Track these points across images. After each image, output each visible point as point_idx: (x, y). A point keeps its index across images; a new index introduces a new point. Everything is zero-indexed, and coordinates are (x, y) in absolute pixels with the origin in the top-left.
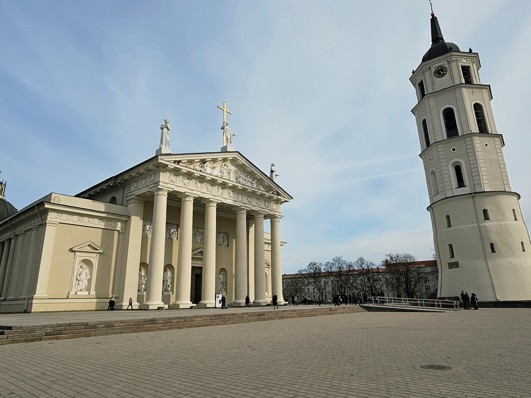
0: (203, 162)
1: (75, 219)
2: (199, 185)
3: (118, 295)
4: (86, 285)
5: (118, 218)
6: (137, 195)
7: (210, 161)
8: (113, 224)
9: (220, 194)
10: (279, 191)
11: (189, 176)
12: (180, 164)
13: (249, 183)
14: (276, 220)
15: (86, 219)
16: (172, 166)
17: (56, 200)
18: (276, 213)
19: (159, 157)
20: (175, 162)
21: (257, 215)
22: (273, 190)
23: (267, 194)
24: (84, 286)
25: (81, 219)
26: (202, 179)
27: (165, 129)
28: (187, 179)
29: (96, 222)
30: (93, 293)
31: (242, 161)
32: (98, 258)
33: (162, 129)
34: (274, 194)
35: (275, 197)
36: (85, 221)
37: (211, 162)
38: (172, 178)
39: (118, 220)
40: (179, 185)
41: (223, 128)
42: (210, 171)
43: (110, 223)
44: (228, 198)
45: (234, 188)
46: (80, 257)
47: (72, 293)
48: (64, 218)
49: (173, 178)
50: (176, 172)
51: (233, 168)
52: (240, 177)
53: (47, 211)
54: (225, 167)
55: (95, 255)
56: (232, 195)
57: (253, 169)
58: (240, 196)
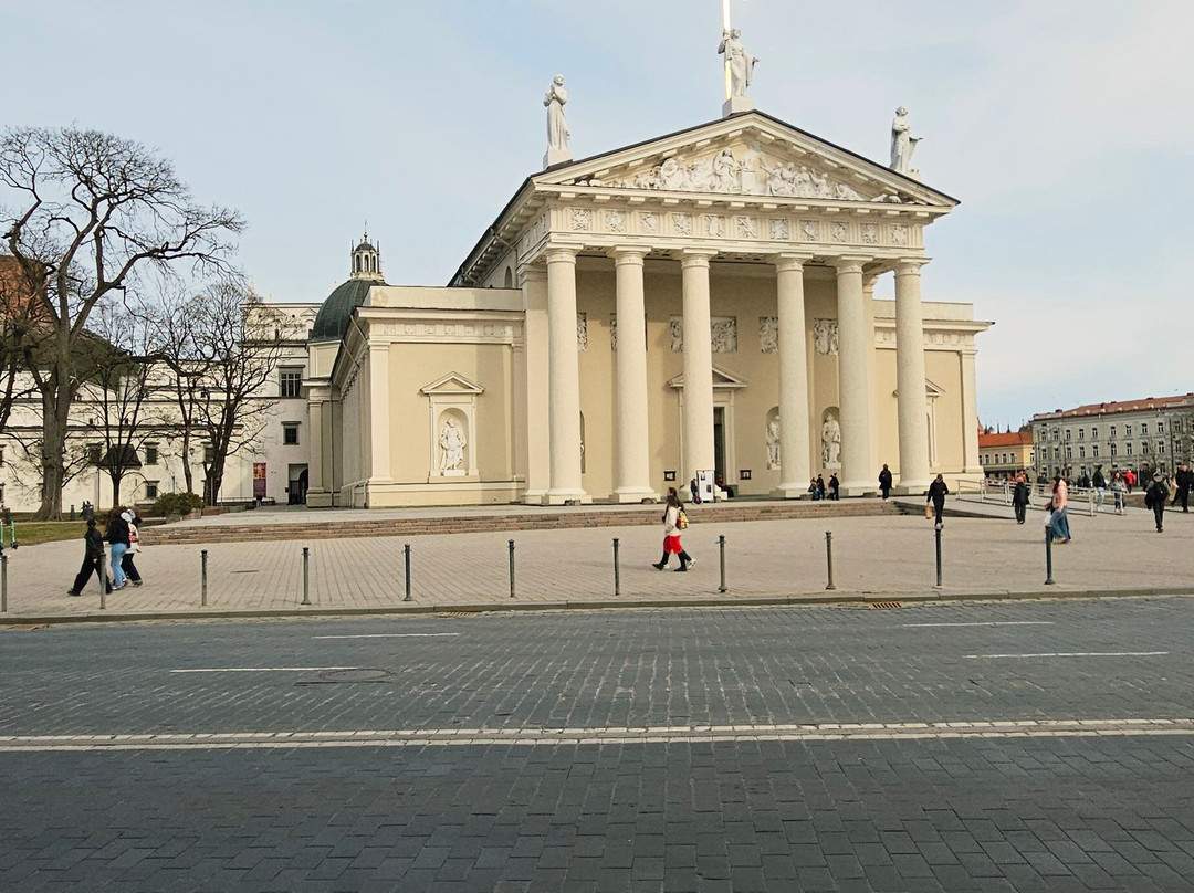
0: (659, 160)
1: (420, 332)
2: (653, 220)
3: (523, 476)
4: (461, 456)
5: (506, 318)
6: (532, 264)
7: (675, 155)
8: (497, 331)
9: (713, 231)
10: (909, 190)
11: (622, 204)
12: (592, 182)
13: (807, 187)
14: (908, 271)
15: (440, 329)
16: (568, 192)
17: (380, 297)
18: (907, 253)
19: (535, 180)
20: (578, 180)
21: (842, 267)
22: (886, 192)
23: (863, 208)
24: (457, 459)
25: (431, 329)
26: (656, 206)
27: (555, 104)
28: (619, 212)
29: (461, 333)
30: (474, 472)
31: (771, 132)
32: (474, 404)
33: (547, 104)
34: (890, 202)
35: (894, 210)
36: (440, 333)
37: (680, 158)
38: (579, 218)
39: (506, 323)
40: (599, 230)
41: (721, 50)
42: (676, 181)
43: (489, 330)
44: (742, 239)
45: (753, 210)
46: (439, 405)
47: (435, 474)
48: (399, 332)
49: (582, 218)
50: (587, 202)
51: (750, 156)
52: (772, 177)
53: (365, 324)
54: (727, 159)
55: (468, 399)
56: (751, 228)
57: (811, 147)
58: (777, 227)
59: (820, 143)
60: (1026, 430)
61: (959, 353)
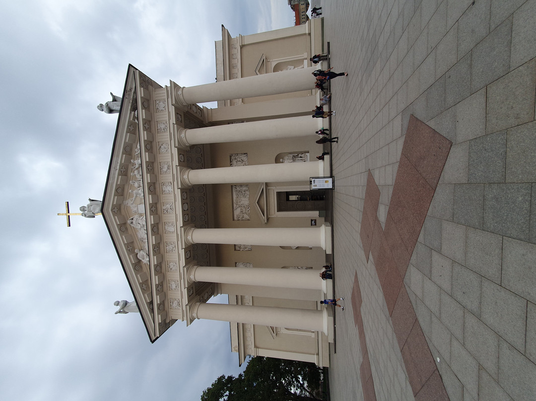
56: (168, 206)
57: (116, 173)
58: (166, 189)
59: (112, 169)
60: (294, 8)
61: (242, 47)
